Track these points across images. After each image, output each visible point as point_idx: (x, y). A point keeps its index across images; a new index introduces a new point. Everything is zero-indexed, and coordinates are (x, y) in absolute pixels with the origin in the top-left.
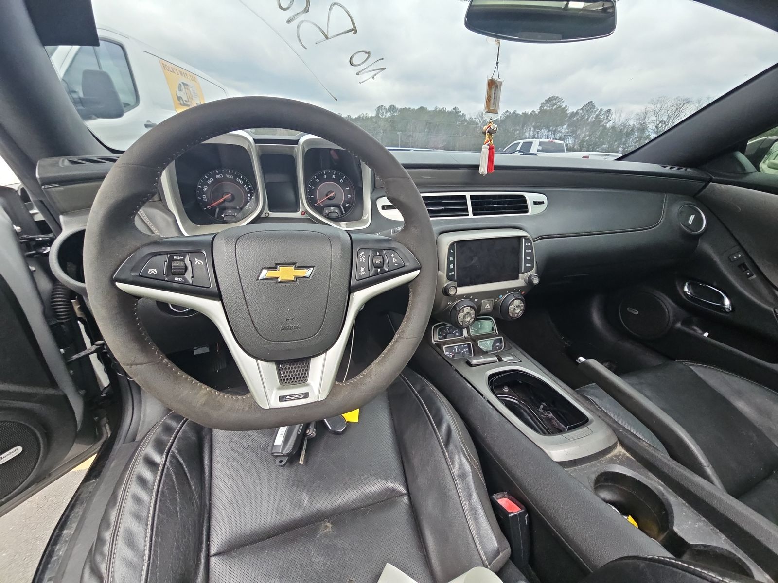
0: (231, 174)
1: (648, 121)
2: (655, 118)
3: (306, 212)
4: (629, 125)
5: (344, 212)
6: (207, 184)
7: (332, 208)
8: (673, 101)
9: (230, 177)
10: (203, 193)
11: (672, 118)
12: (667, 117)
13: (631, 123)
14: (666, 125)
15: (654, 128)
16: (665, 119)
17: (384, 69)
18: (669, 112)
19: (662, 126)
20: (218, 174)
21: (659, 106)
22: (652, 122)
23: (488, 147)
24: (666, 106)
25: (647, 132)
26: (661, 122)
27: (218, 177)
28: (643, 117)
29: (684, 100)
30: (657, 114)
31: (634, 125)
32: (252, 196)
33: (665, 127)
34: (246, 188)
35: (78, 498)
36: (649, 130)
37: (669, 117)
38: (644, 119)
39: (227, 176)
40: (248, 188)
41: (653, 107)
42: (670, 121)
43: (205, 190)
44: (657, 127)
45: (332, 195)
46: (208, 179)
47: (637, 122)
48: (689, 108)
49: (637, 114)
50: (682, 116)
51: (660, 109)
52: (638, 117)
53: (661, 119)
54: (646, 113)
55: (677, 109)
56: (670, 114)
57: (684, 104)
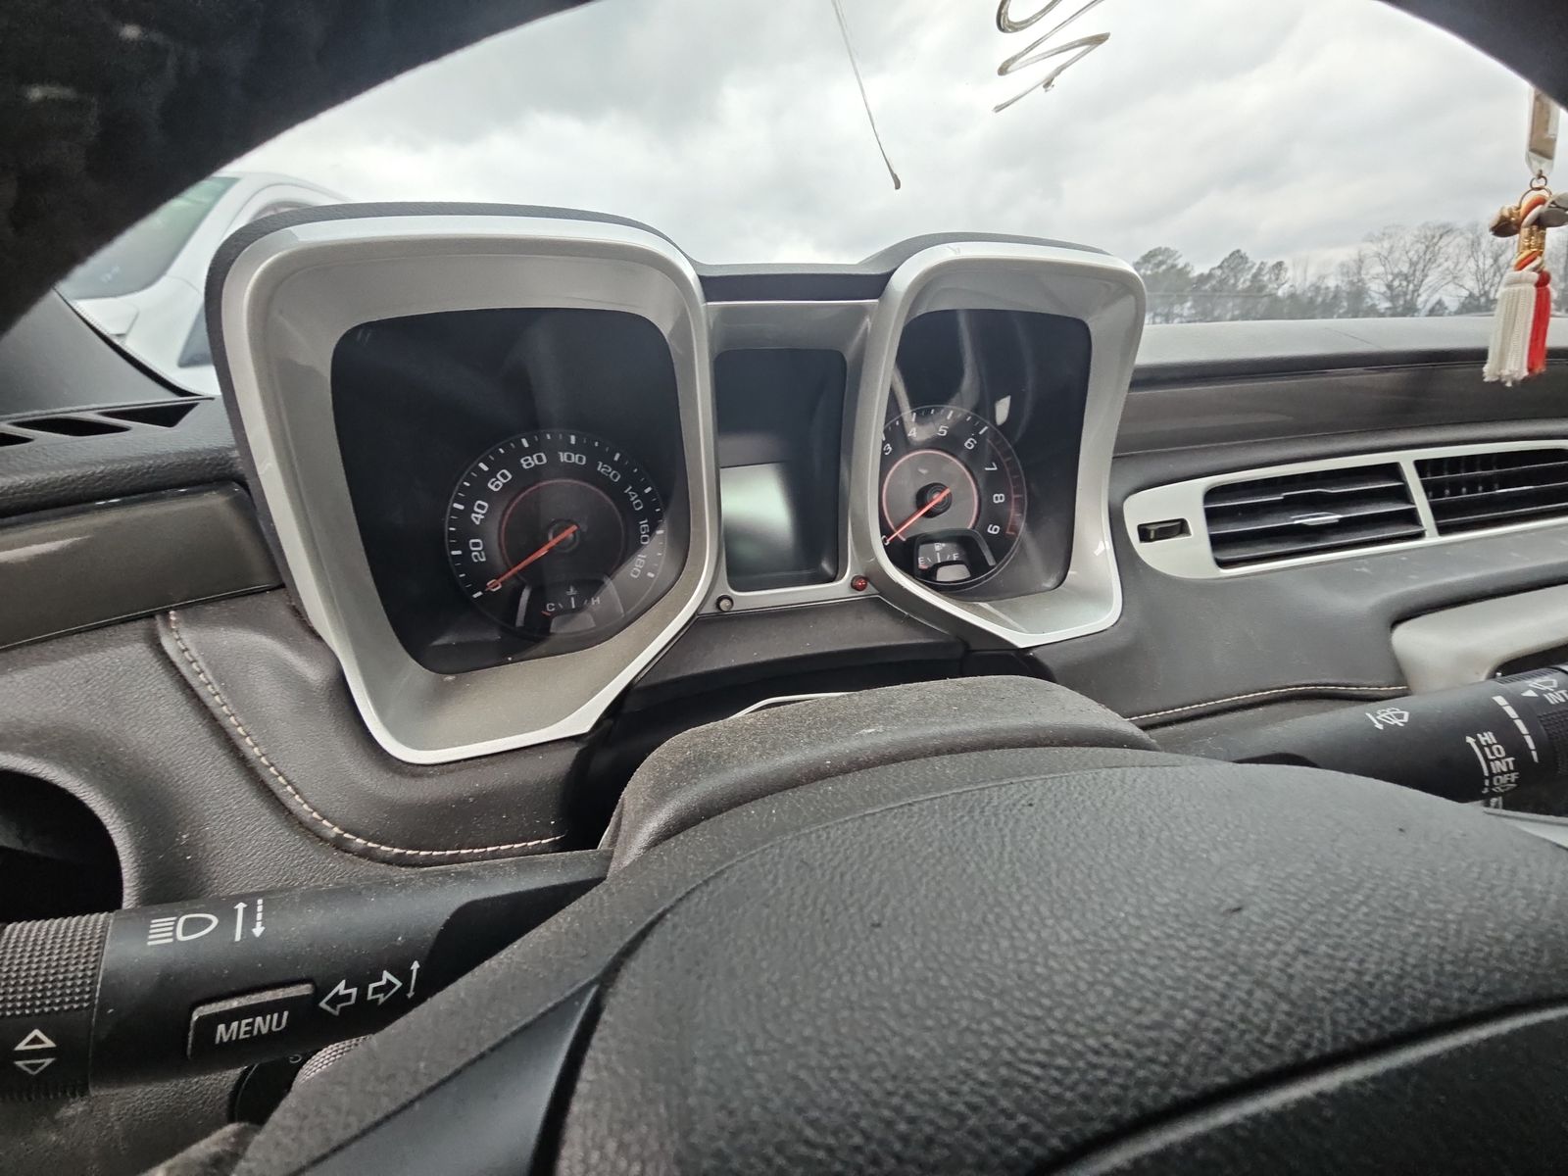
0: (574, 449)
1: (1369, 277)
2: (1381, 269)
3: (871, 577)
4: (1327, 288)
5: (991, 562)
6: (488, 495)
8: (1416, 233)
9: (575, 458)
10: (467, 531)
11: (1420, 266)
12: (1407, 265)
13: (1331, 283)
15: (1383, 289)
16: (1405, 269)
19: (1400, 285)
20: (530, 452)
21: (1386, 244)
22: (1377, 277)
23: (1535, 276)
24: (1402, 242)
25: (1368, 300)
26: (1396, 276)
27: (529, 462)
29: (1439, 228)
30: (1383, 260)
31: (1337, 287)
32: (653, 528)
34: (634, 498)
36: (1373, 294)
37: (1413, 264)
38: (1359, 273)
39: (563, 457)
40: (642, 496)
41: (1374, 248)
42: (1418, 273)
43: (477, 517)
44: (1389, 287)
45: (938, 498)
46: (492, 474)
47: (1343, 281)
48: (1454, 243)
49: (1342, 265)
50: (1440, 260)
51: (1391, 250)
52: (1345, 270)
53: (1396, 271)
54: (1360, 261)
55: (1427, 247)
56: (1415, 259)
57: (1441, 237)
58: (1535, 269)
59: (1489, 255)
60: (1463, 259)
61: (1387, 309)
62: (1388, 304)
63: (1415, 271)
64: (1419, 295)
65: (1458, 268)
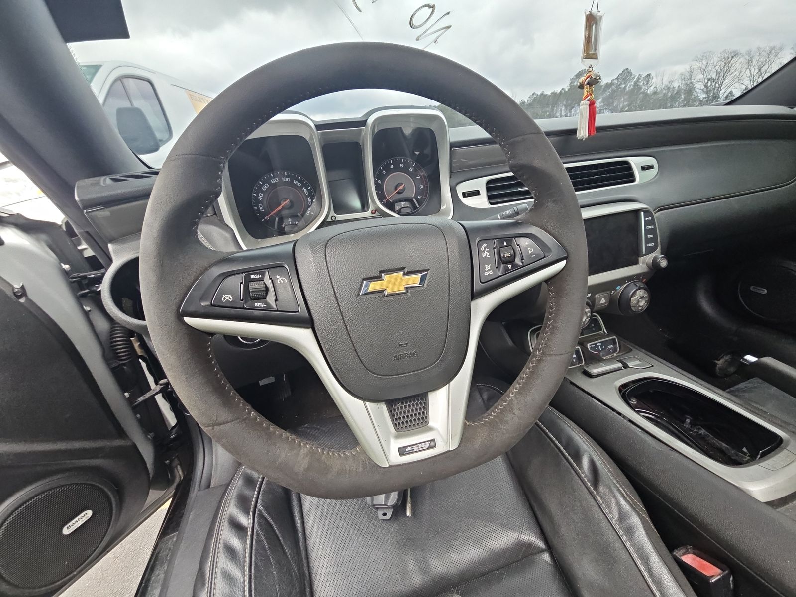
0: (287, 176)
1: (695, 81)
2: (702, 76)
3: (377, 210)
4: (674, 87)
5: (418, 206)
6: (262, 192)
7: (403, 203)
8: (719, 55)
9: (287, 179)
10: (258, 202)
11: (722, 74)
12: (715, 73)
13: (675, 85)
14: (716, 83)
15: (703, 87)
16: (714, 76)
17: (449, 27)
18: (717, 68)
19: (711, 84)
20: (274, 177)
21: (704, 62)
22: (699, 81)
23: (588, 102)
24: (712, 61)
25: (695, 93)
26: (709, 80)
27: (273, 181)
28: (688, 76)
29: (731, 53)
30: (703, 71)
31: (679, 86)
32: (312, 199)
33: (715, 85)
34: (306, 190)
35: (157, 556)
36: (698, 90)
37: (718, 73)
38: (691, 79)
39: (283, 179)
40: (308, 190)
41: (698, 64)
42: (720, 78)
43: (260, 198)
44: (706, 86)
45: (401, 187)
46: (263, 185)
47: (682, 83)
48: (739, 61)
49: (682, 74)
50: (732, 71)
51: (707, 66)
52: (683, 77)
53: (709, 77)
54: (691, 72)
55: (725, 63)
56: (719, 70)
57: (732, 57)
58: (588, 100)
59: (756, 67)
60: (744, 70)
61: (704, 98)
62: (705, 95)
63: (719, 77)
64: (721, 90)
65: (741, 75)
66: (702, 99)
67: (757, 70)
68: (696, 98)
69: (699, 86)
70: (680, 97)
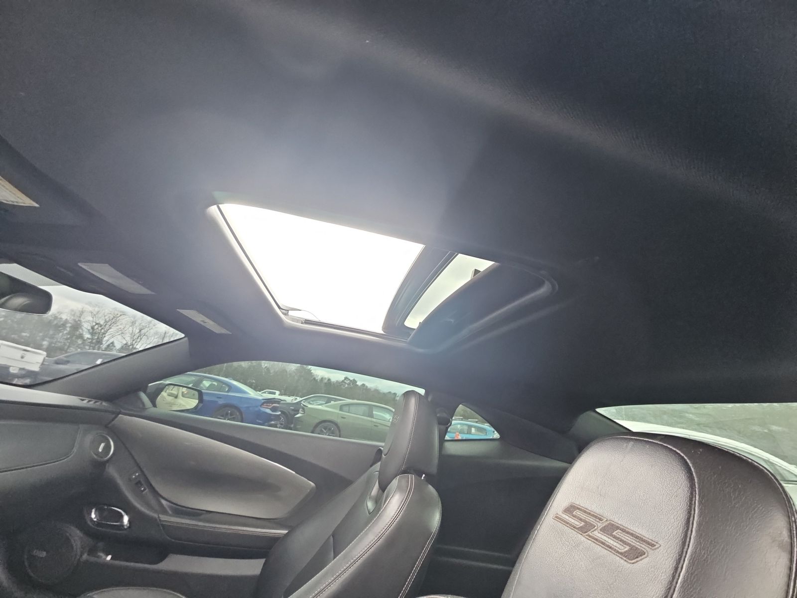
14: (102, 328)
18: (106, 317)
28: (78, 314)
33: (101, 330)
66: (85, 339)
67: (138, 331)
68: (81, 336)
69: (86, 326)
70: (65, 329)
